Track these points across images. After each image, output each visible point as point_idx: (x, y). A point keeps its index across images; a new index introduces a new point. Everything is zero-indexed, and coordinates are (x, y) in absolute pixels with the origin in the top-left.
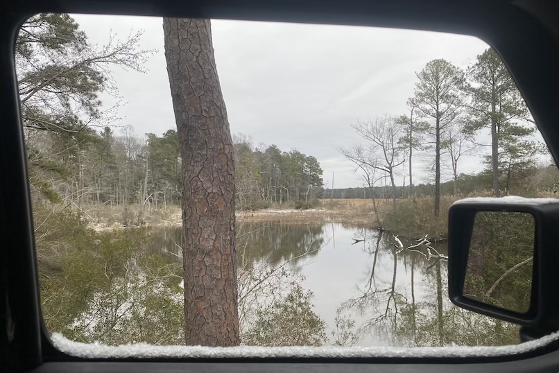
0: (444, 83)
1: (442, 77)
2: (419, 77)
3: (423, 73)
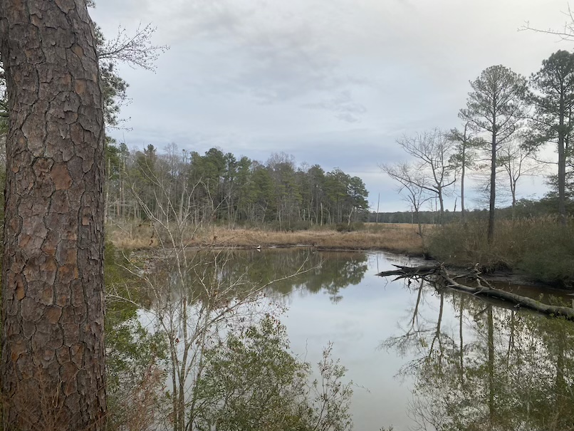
0: (502, 92)
1: (501, 85)
2: (473, 87)
3: (478, 82)
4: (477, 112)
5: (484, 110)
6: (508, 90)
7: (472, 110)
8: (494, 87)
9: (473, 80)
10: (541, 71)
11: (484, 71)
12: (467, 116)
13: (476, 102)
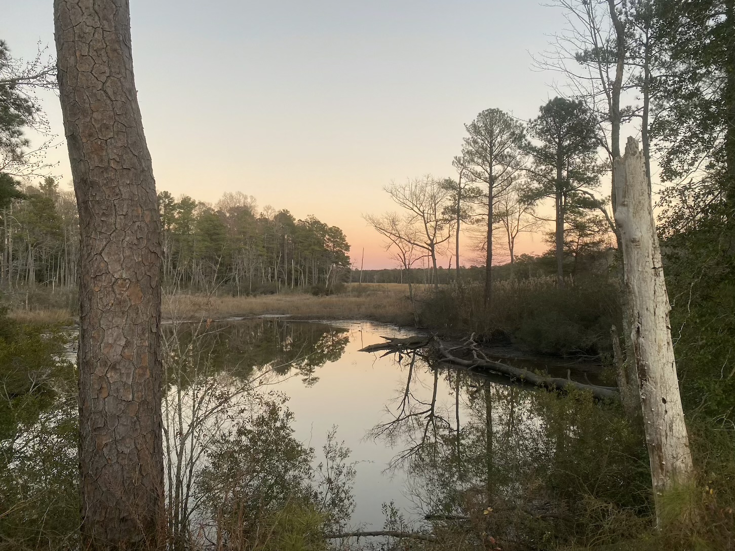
0: (499, 139)
1: (497, 131)
2: (468, 131)
3: (474, 126)
4: (473, 161)
5: (480, 158)
6: (505, 137)
7: (467, 157)
8: (491, 133)
9: (469, 123)
10: (539, 118)
11: (480, 114)
12: (462, 165)
13: (471, 148)
